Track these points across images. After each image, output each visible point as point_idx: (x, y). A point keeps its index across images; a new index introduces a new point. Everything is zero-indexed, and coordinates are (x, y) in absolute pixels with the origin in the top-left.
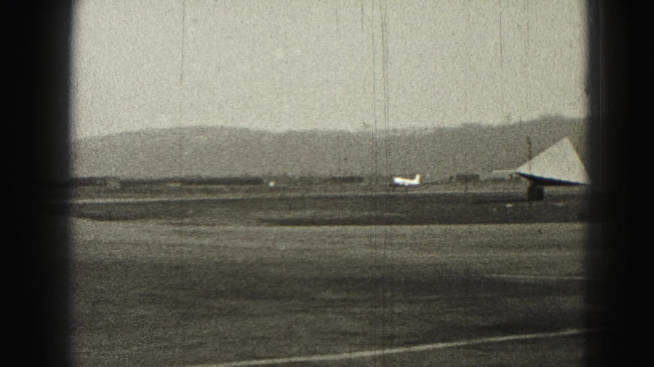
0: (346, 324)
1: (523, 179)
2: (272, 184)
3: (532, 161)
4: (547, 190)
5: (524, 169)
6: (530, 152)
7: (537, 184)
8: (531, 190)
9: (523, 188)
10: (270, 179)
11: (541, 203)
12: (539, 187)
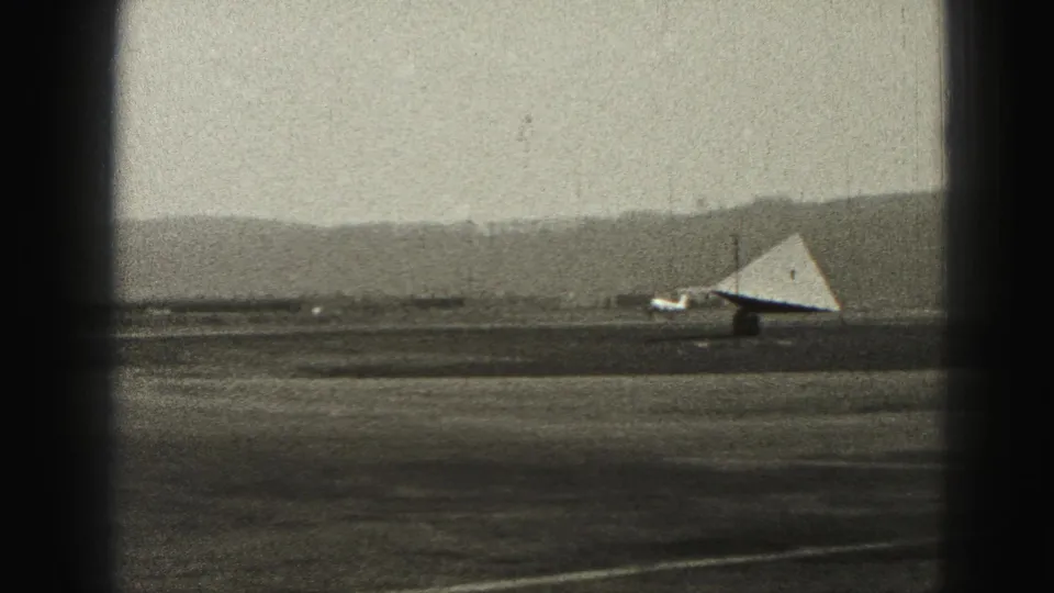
0: (439, 539)
1: (726, 302)
2: (317, 310)
3: (740, 273)
4: (766, 319)
5: (727, 286)
6: (737, 258)
7: (749, 309)
8: (738, 319)
9: (727, 315)
10: (312, 303)
11: (756, 342)
12: (750, 315)
